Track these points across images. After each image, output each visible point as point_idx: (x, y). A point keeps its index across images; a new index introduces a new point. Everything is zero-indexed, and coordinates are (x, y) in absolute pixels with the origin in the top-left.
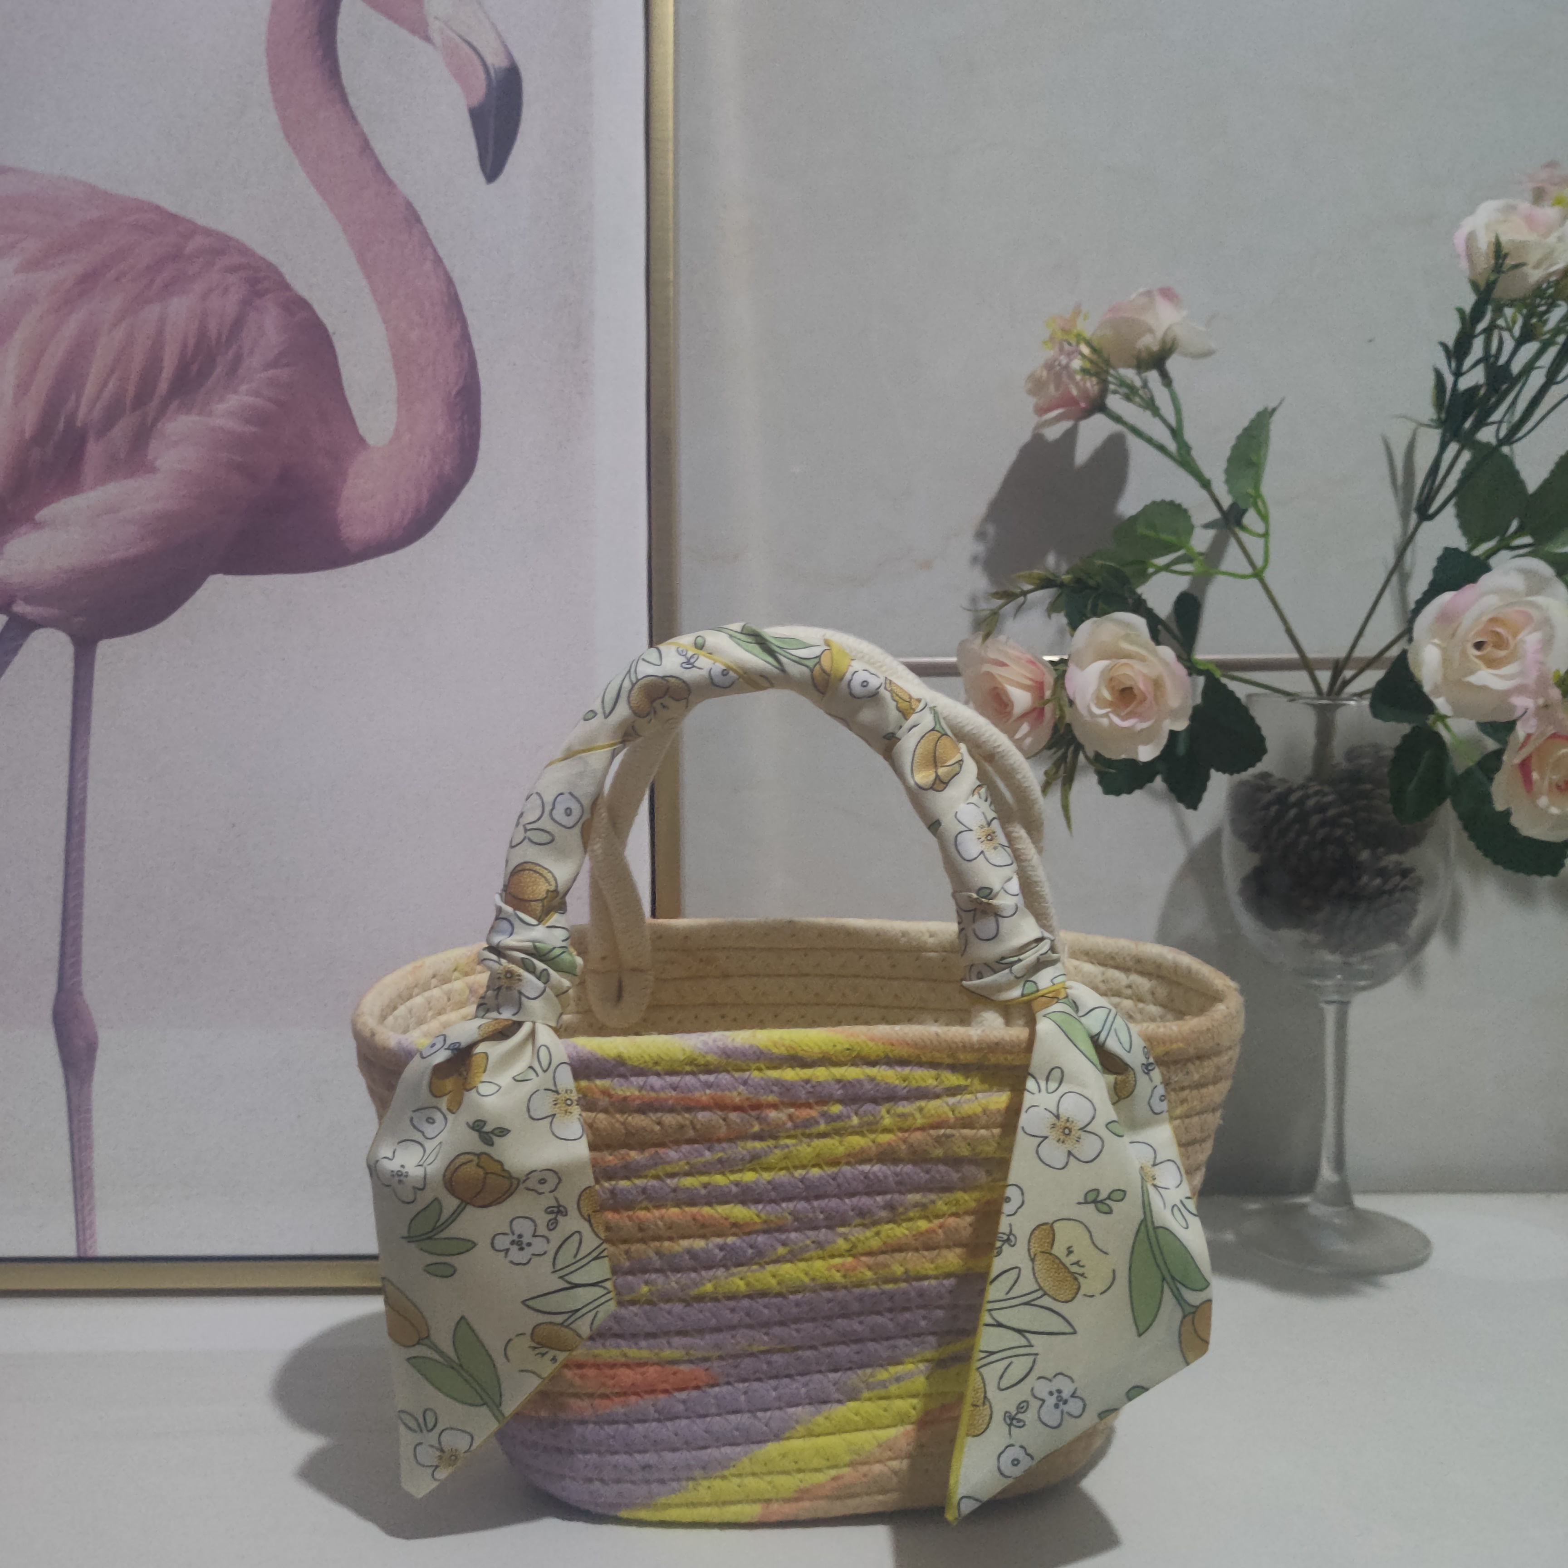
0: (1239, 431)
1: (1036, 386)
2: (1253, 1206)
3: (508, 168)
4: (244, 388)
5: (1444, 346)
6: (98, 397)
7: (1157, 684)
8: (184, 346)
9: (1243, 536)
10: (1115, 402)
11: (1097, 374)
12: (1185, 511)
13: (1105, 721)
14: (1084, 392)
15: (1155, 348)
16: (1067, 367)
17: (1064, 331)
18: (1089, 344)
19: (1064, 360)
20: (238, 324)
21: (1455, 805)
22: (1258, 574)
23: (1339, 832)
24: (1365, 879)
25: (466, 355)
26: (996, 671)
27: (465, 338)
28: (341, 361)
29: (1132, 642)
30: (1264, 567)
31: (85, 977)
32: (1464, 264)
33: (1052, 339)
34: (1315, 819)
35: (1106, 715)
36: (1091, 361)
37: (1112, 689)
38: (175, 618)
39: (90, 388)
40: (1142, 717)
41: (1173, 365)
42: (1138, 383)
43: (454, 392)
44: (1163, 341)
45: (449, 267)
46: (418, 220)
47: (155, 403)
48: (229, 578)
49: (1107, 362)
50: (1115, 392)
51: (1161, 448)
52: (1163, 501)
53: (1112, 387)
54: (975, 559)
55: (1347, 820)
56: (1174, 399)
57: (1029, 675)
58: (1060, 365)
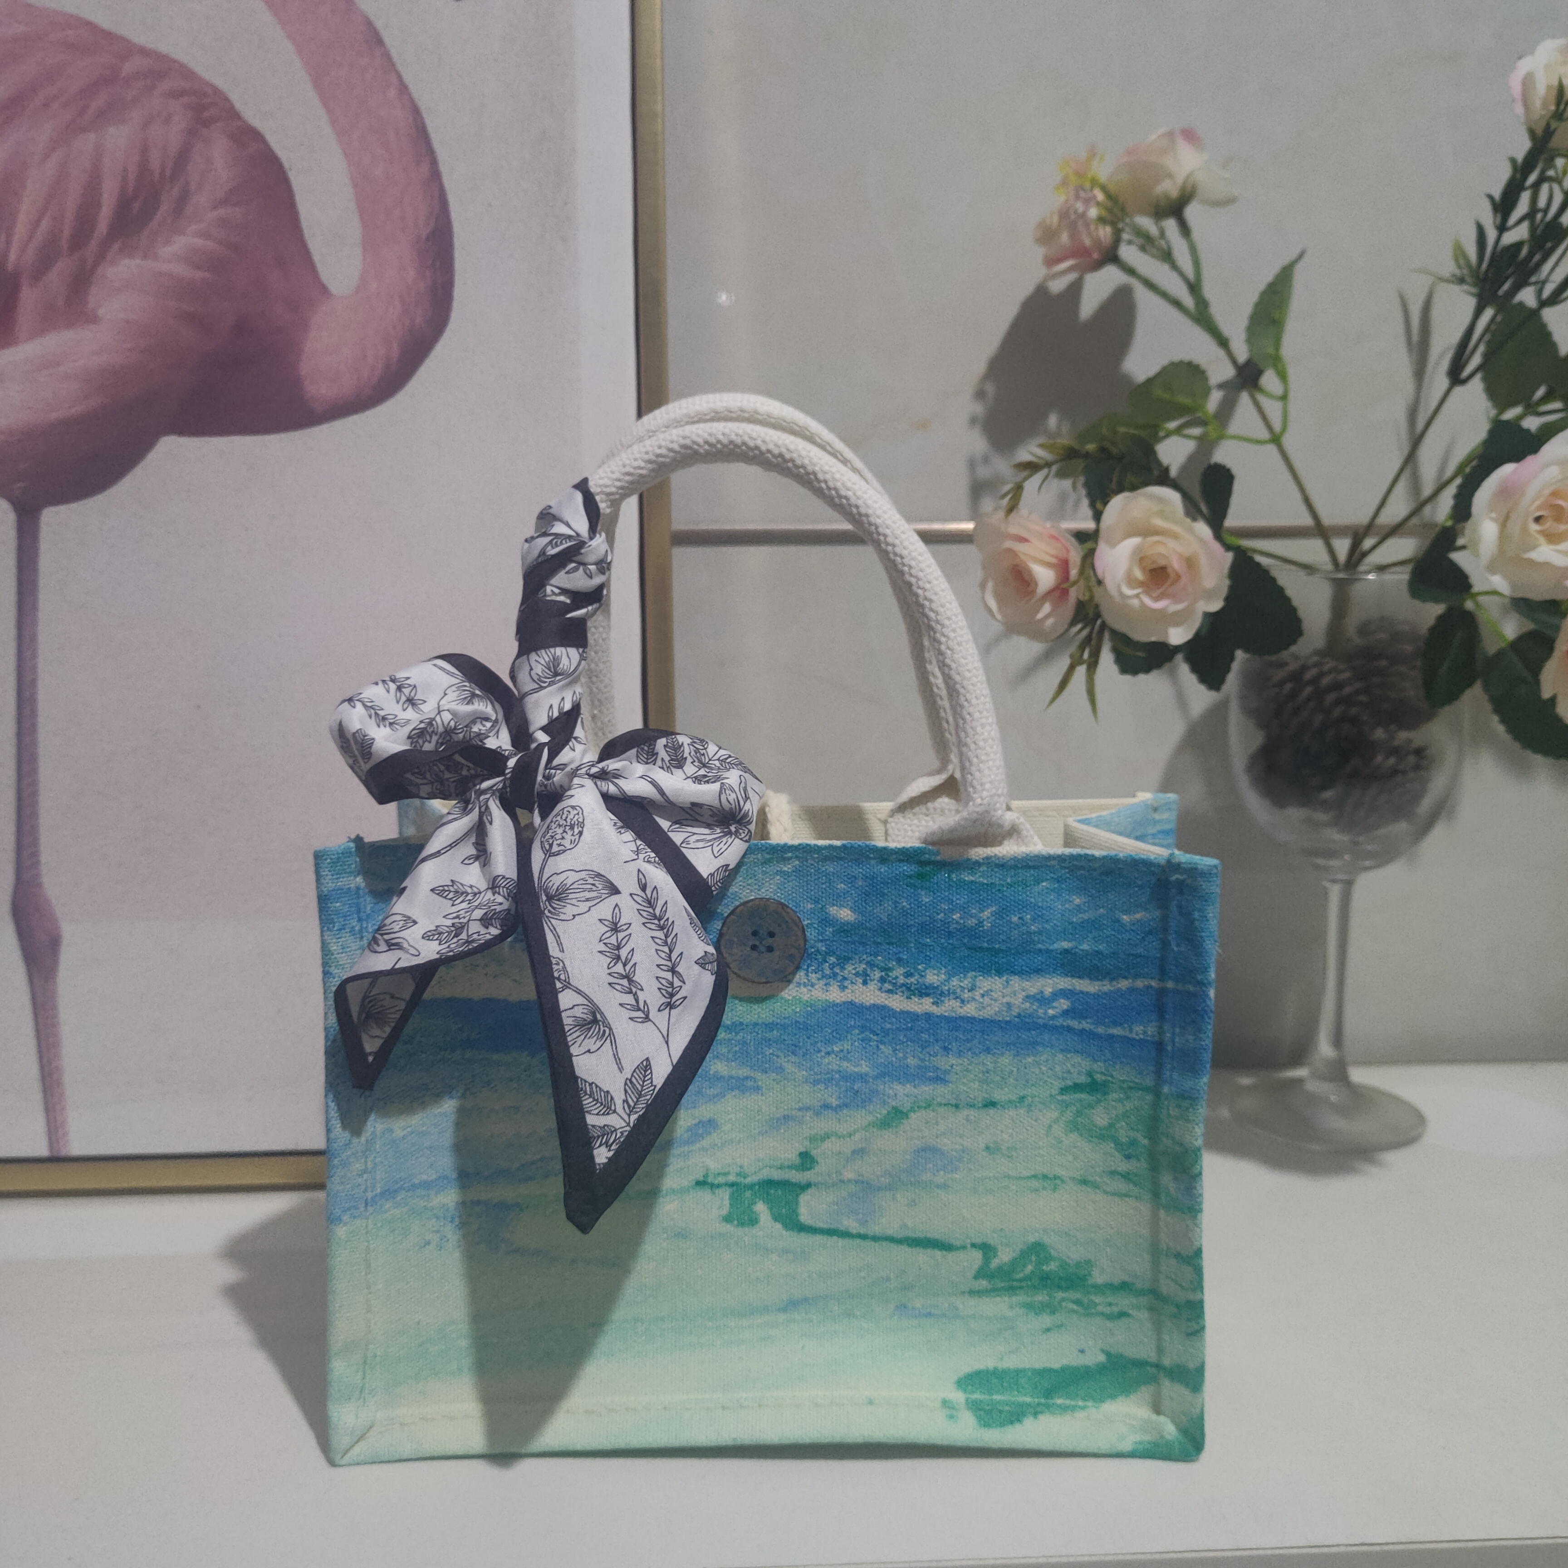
0: (1262, 286)
1: (1046, 235)
2: (1247, 1081)
4: (194, 227)
5: (1491, 197)
7: (1190, 562)
8: (124, 179)
9: (1261, 398)
10: (1128, 253)
11: (1113, 224)
12: (1203, 372)
13: (1135, 602)
14: (1097, 242)
15: (1174, 193)
16: (1083, 215)
17: (1078, 174)
18: (1104, 189)
19: (1080, 207)
20: (183, 156)
21: (1486, 687)
22: (1276, 439)
23: (1354, 711)
24: (1379, 759)
26: (1019, 547)
27: (435, 175)
28: (298, 198)
29: (1166, 519)
30: (1283, 432)
31: (44, 869)
32: (1519, 110)
33: (1064, 183)
34: (1331, 697)
35: (1137, 596)
36: (1107, 209)
37: (1143, 569)
39: (21, 229)
40: (1175, 598)
41: (1191, 212)
42: (1153, 230)
43: (424, 236)
44: (1183, 189)
46: (380, 41)
47: (93, 245)
48: (184, 441)
49: (1122, 209)
50: (1130, 242)
51: (1177, 303)
52: (1181, 363)
53: (1126, 236)
54: (973, 421)
55: (1363, 698)
56: (1193, 250)
57: (1053, 552)
58: (1076, 213)
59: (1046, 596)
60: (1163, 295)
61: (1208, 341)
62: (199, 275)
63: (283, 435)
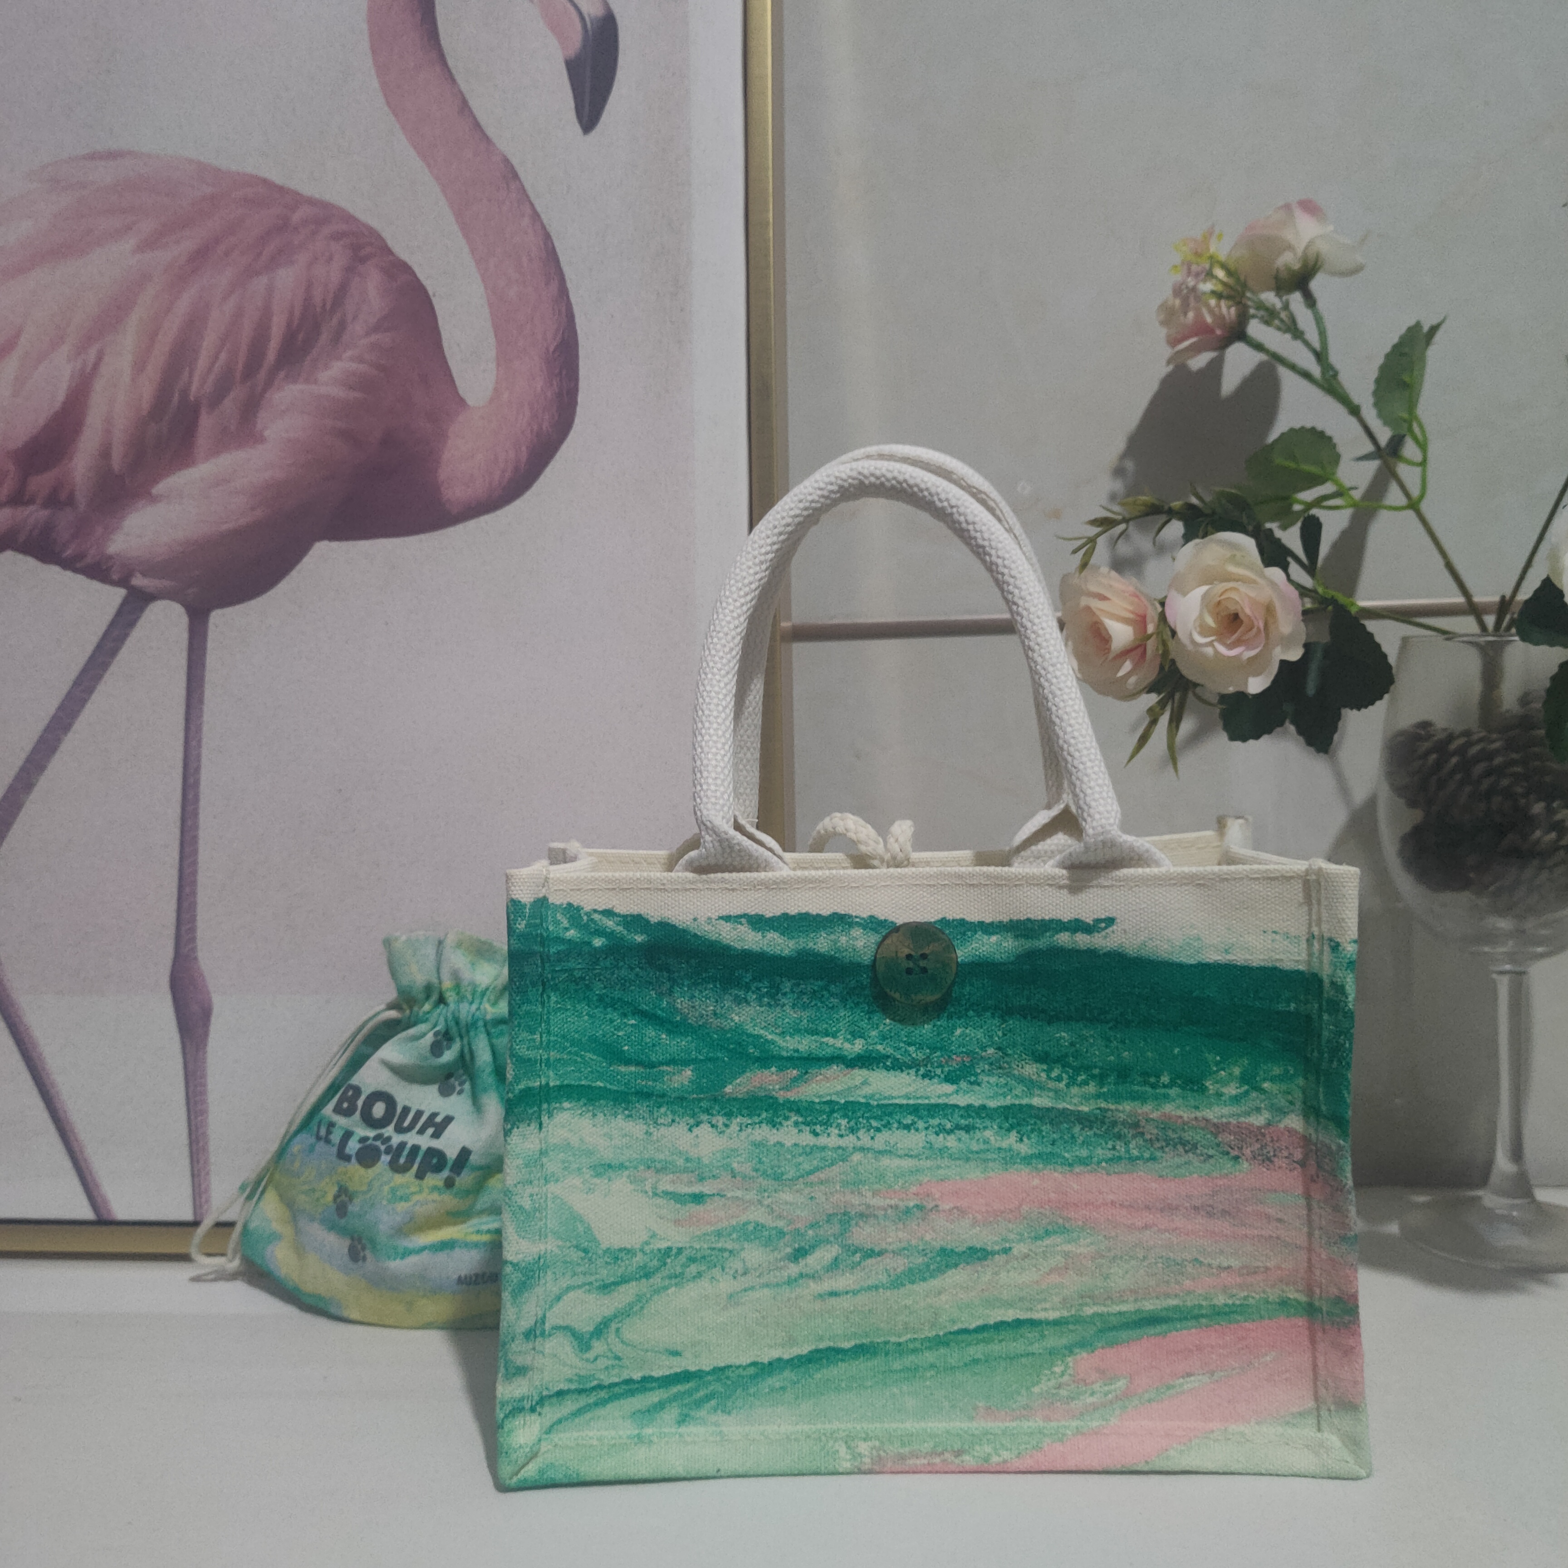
0: (1388, 349)
1: (1168, 315)
2: (1422, 1199)
3: (606, 117)
4: (349, 353)
6: (210, 370)
7: (1269, 610)
9: (1399, 467)
10: (1255, 329)
11: (1232, 298)
12: (1330, 439)
13: (1209, 651)
14: (1219, 319)
15: (1297, 266)
16: (1194, 289)
17: (1197, 254)
18: (1224, 266)
19: (1191, 282)
20: (343, 289)
22: (1414, 505)
23: (1504, 782)
24: (1538, 833)
25: (564, 309)
26: (1095, 604)
27: (563, 292)
29: (1238, 564)
30: (1422, 496)
31: (199, 943)
33: (1185, 264)
34: (1479, 769)
35: (1211, 644)
36: (1226, 285)
37: (1216, 615)
38: (283, 586)
39: (202, 363)
40: (1249, 646)
41: (1316, 285)
42: (1279, 306)
43: (551, 349)
44: (1304, 260)
45: (545, 221)
46: (516, 176)
47: (262, 374)
48: (335, 544)
49: (1245, 286)
50: (1255, 317)
51: (1306, 375)
52: (1303, 430)
53: (1252, 311)
54: (1113, 496)
55: (1518, 769)
56: (1319, 320)
57: (1131, 608)
58: (1187, 287)
59: (1125, 653)
60: (1293, 367)
61: (1340, 410)
62: (354, 395)
63: (422, 536)
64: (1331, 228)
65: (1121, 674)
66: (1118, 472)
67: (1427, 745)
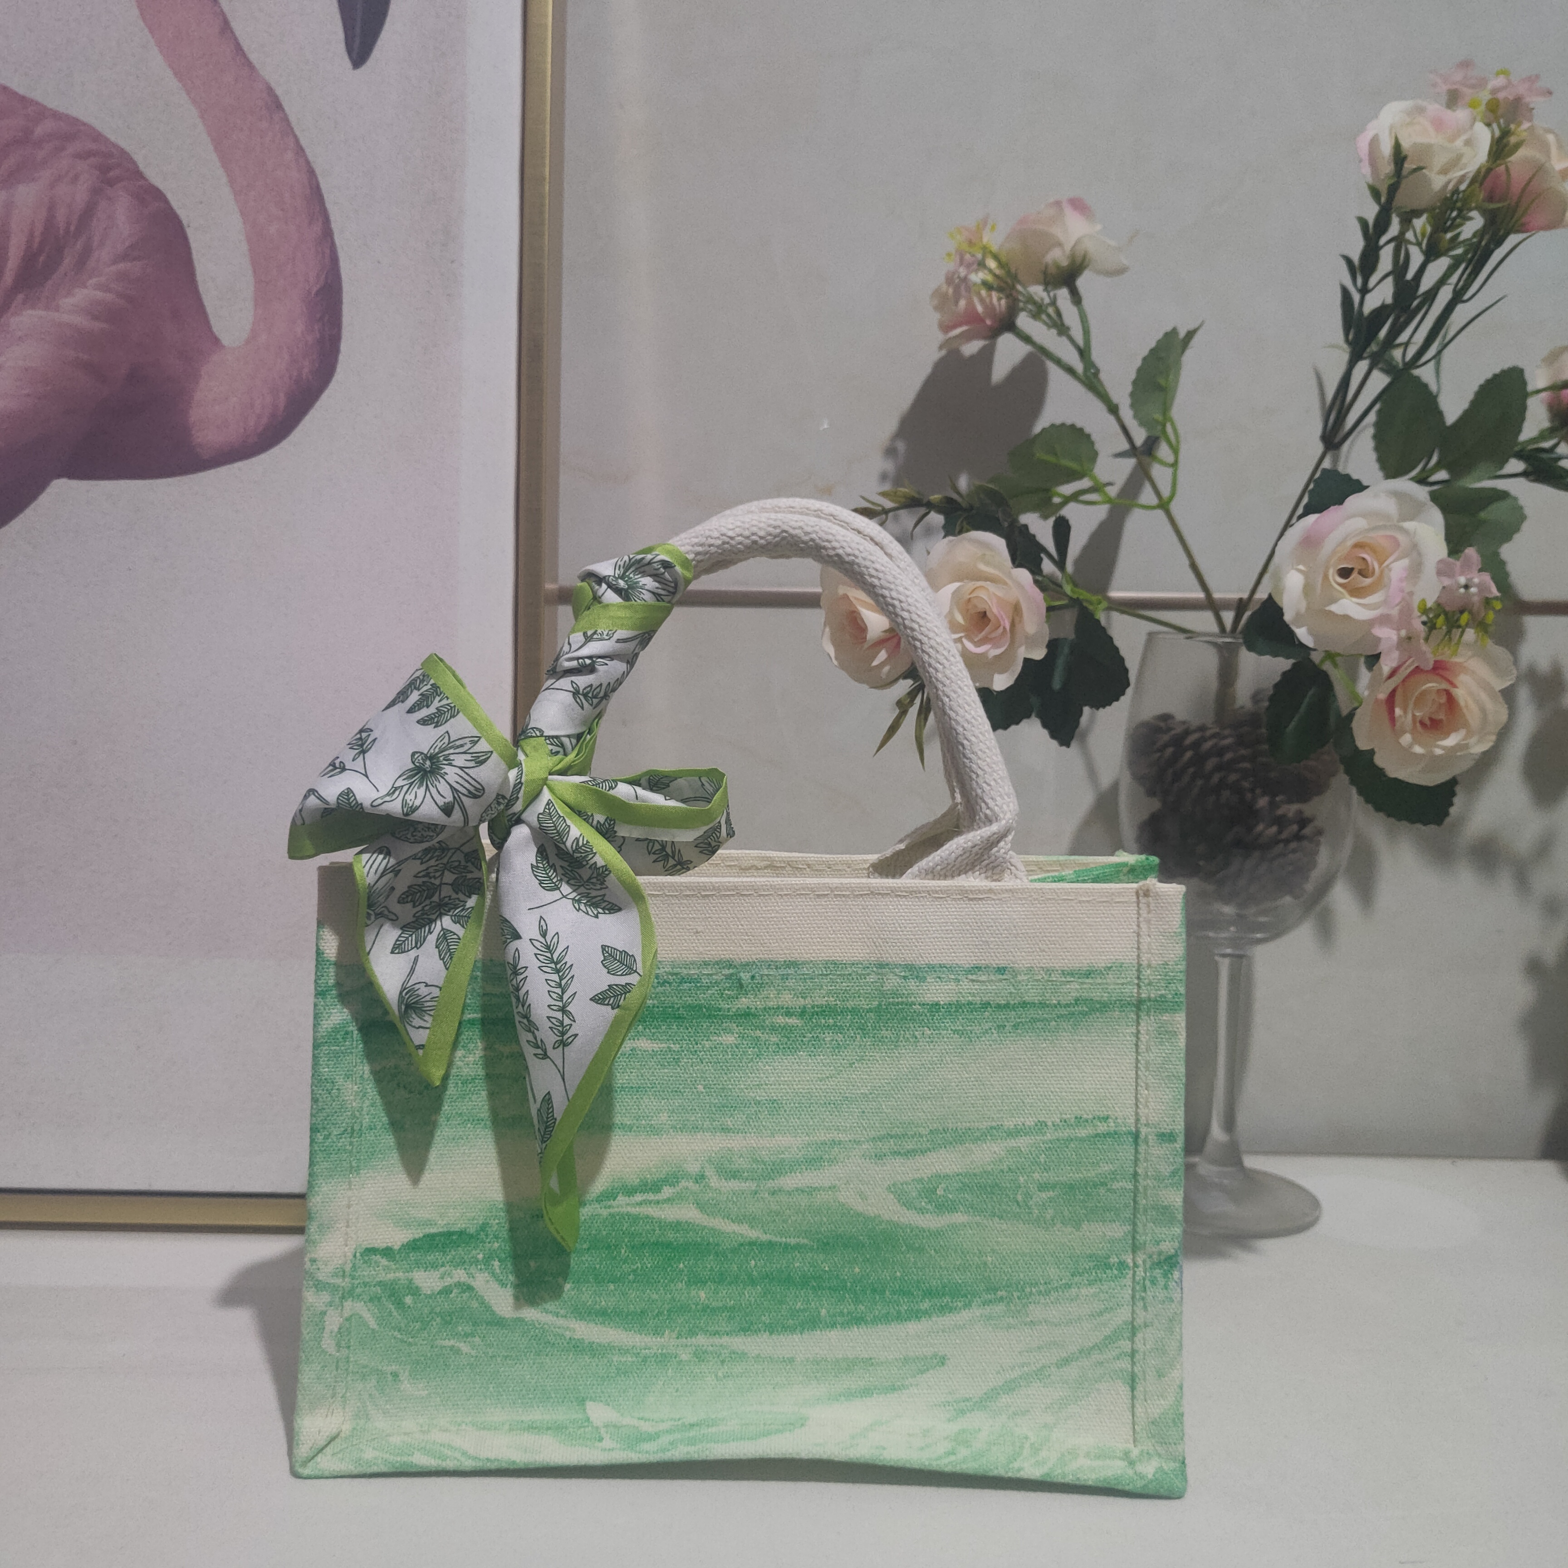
0: (1145, 352)
1: (942, 301)
3: (376, 53)
4: (93, 281)
5: (1349, 261)
7: (1017, 609)
8: (31, 235)
9: (1153, 467)
10: (1023, 321)
11: (1001, 289)
12: (1088, 436)
14: (990, 309)
15: (1065, 263)
16: (965, 280)
17: (971, 243)
18: (996, 257)
19: (962, 272)
20: (88, 212)
22: (1164, 505)
23: (1233, 777)
24: (1260, 827)
25: (328, 251)
26: (853, 593)
27: (327, 233)
28: (195, 256)
29: (987, 564)
30: (1172, 496)
32: (1366, 170)
33: (954, 250)
34: (1211, 763)
36: (997, 276)
37: (965, 613)
38: (16, 524)
40: (996, 643)
41: (1082, 283)
42: (1046, 300)
44: (1073, 257)
45: (311, 158)
46: (279, 106)
49: (1015, 278)
50: (1024, 310)
51: (1070, 370)
52: (1064, 425)
53: (1021, 305)
54: (883, 475)
55: (1246, 765)
56: (1084, 318)
58: (959, 277)
59: (880, 643)
60: (1058, 362)
61: (1099, 407)
62: (97, 326)
64: (1099, 227)
65: (875, 663)
66: (890, 452)
67: (1166, 738)
